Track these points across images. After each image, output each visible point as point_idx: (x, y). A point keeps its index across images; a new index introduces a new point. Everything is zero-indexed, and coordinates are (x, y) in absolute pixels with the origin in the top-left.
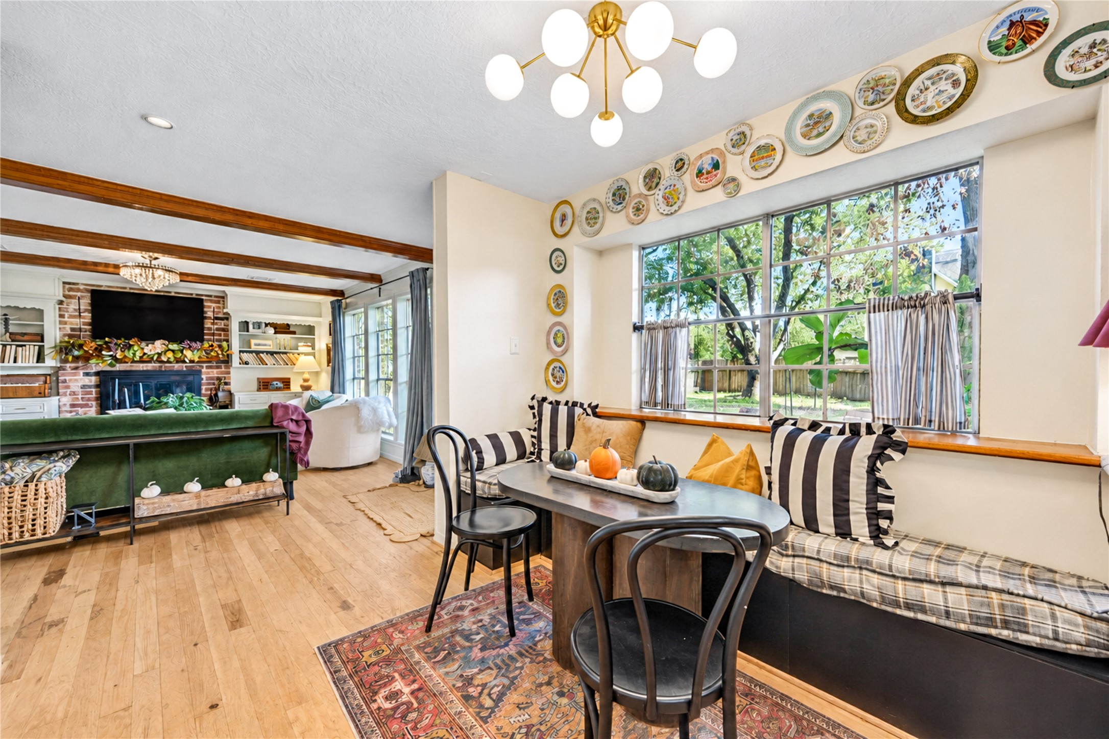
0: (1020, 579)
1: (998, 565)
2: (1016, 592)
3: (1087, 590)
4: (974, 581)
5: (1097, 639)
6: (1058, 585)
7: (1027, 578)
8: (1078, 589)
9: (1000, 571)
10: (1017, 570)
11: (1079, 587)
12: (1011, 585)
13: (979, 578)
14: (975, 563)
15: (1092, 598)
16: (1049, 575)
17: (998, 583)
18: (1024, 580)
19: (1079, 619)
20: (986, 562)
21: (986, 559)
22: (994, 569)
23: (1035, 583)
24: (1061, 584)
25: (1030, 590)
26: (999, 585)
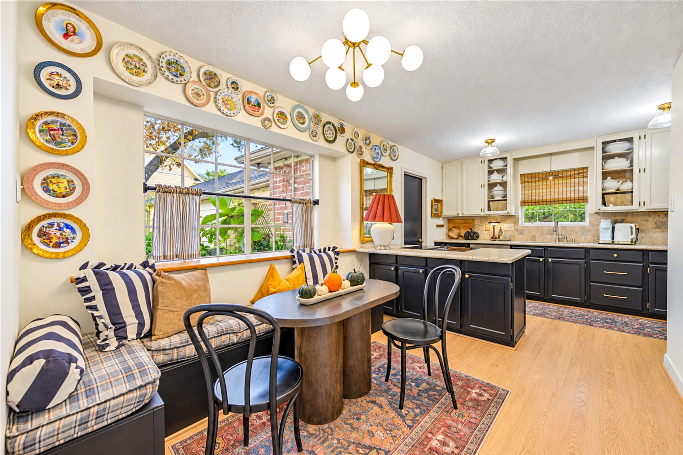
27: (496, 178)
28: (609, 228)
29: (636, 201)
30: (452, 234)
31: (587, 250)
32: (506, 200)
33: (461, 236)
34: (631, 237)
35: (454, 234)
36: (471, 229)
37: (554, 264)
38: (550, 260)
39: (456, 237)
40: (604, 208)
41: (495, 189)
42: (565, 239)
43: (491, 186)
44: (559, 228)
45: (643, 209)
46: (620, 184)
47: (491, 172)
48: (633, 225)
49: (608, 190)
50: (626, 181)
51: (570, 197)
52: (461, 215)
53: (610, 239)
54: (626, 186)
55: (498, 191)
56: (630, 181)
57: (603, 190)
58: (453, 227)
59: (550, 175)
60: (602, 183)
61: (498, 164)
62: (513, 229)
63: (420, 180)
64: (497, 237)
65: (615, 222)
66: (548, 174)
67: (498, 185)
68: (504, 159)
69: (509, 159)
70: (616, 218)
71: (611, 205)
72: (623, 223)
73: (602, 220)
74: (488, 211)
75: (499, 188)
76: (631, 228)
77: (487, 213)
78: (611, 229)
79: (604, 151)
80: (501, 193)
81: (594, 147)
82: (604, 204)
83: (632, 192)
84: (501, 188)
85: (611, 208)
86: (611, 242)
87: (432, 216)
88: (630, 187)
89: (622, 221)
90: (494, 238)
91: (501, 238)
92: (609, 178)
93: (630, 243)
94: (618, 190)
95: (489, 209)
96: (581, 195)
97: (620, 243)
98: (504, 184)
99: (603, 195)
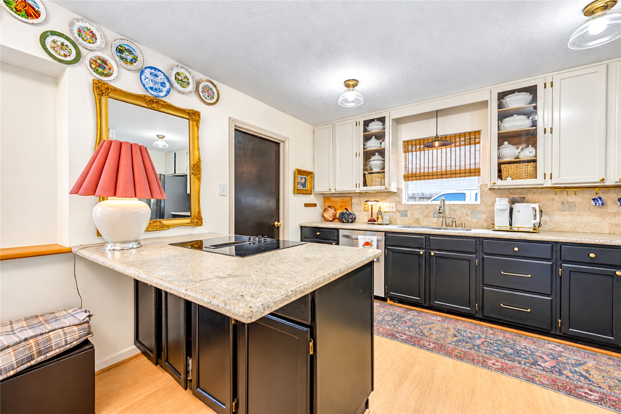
0: (41, 325)
1: (24, 323)
2: (44, 332)
3: (72, 313)
4: (17, 340)
5: (85, 333)
6: (60, 318)
7: (44, 322)
8: (69, 315)
9: (27, 326)
10: (36, 321)
11: (69, 314)
12: (38, 331)
13: (18, 337)
14: (9, 330)
15: (76, 316)
16: (53, 316)
17: (30, 333)
18: (43, 324)
19: (76, 328)
20: (16, 326)
21: (14, 324)
22: (24, 327)
23: (49, 323)
24: (60, 316)
25: (49, 327)
26: (33, 334)
27: (373, 144)
28: (506, 210)
29: (540, 174)
30: (326, 215)
31: (480, 240)
32: (384, 172)
33: (337, 219)
34: (534, 222)
35: (329, 215)
36: (346, 209)
37: (438, 259)
38: (432, 254)
39: (331, 219)
40: (500, 183)
41: (373, 158)
42: (454, 224)
43: (368, 155)
44: (446, 208)
45: (548, 183)
46: (519, 150)
47: (367, 138)
48: (536, 206)
49: (506, 158)
50: (527, 146)
51: (460, 170)
52: (333, 191)
53: (508, 225)
54: (527, 153)
55: (375, 162)
56: (532, 146)
57: (499, 158)
58: (329, 207)
59: (436, 141)
60: (498, 149)
61: (375, 127)
62: (394, 210)
63: (278, 145)
64: (376, 219)
65: (513, 202)
66: (434, 140)
67: (377, 154)
68: (382, 120)
69: (387, 120)
70: (514, 196)
71: (509, 179)
72: (522, 203)
73: (497, 199)
74: (364, 186)
75: (377, 157)
76: (534, 209)
77: (363, 189)
78: (508, 211)
79: (500, 106)
80: (379, 163)
81: (487, 102)
82: (500, 177)
83: (535, 161)
84: (380, 157)
85: (509, 182)
86: (508, 229)
87: (294, 193)
88: (533, 154)
89: (522, 200)
90: (372, 221)
91: (380, 221)
92: (506, 143)
93: (532, 230)
94: (517, 158)
95: (365, 184)
96: (473, 167)
97: (520, 229)
98: (382, 152)
99: (499, 164)
